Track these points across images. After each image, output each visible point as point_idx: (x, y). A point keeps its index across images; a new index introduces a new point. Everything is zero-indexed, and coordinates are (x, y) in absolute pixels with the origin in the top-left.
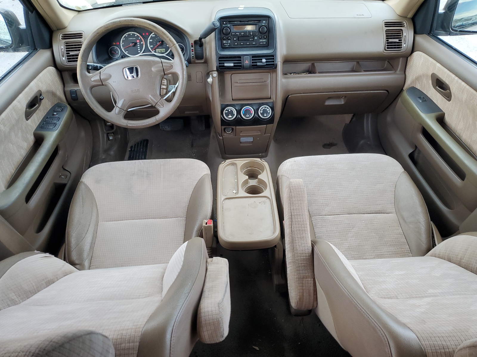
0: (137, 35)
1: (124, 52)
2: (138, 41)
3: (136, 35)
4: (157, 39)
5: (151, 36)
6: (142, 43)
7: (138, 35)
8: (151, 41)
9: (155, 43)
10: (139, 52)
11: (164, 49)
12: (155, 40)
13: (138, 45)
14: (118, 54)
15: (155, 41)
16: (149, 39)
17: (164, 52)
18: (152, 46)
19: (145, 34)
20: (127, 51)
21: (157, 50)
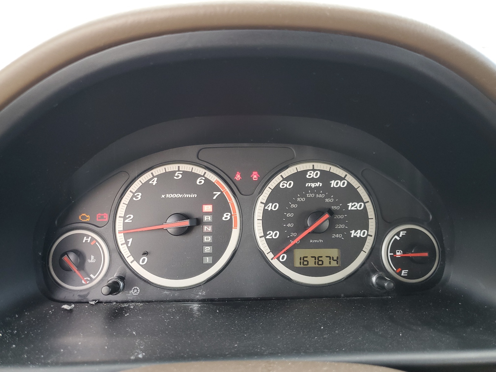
0: (207, 180)
1: (129, 259)
2: (208, 208)
3: (200, 181)
4: (303, 199)
5: (273, 184)
6: (226, 217)
7: (213, 178)
8: (270, 207)
9: (289, 220)
10: (208, 260)
11: (334, 253)
12: (293, 206)
13: (207, 229)
14: (96, 267)
15: (291, 210)
16: (264, 197)
17: (334, 264)
18: (274, 235)
19: (246, 176)
20: (145, 254)
21: (299, 253)
